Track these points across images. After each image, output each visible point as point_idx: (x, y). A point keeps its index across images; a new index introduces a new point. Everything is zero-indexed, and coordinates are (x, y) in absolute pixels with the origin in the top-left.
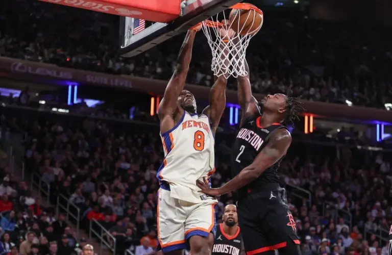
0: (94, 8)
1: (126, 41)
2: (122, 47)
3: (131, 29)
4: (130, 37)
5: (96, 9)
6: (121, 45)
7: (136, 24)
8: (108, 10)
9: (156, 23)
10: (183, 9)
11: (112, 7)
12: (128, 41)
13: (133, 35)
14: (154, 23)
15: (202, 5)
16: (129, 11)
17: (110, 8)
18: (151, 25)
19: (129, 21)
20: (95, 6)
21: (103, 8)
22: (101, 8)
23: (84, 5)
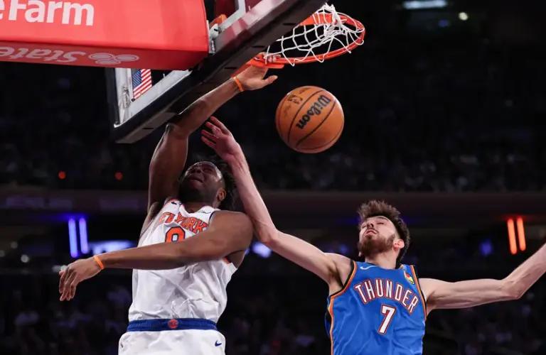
0: (48, 60)
1: (122, 112)
2: (115, 126)
3: (127, 91)
4: (128, 105)
5: (54, 60)
6: (114, 122)
7: (136, 80)
8: (73, 59)
9: (171, 73)
10: (214, 39)
11: (83, 54)
12: (126, 113)
13: (133, 100)
14: (167, 72)
15: (248, 28)
16: (114, 57)
17: (80, 55)
18: (162, 77)
19: (123, 76)
20: (49, 56)
21: (65, 56)
22: (61, 57)
23: (28, 56)
